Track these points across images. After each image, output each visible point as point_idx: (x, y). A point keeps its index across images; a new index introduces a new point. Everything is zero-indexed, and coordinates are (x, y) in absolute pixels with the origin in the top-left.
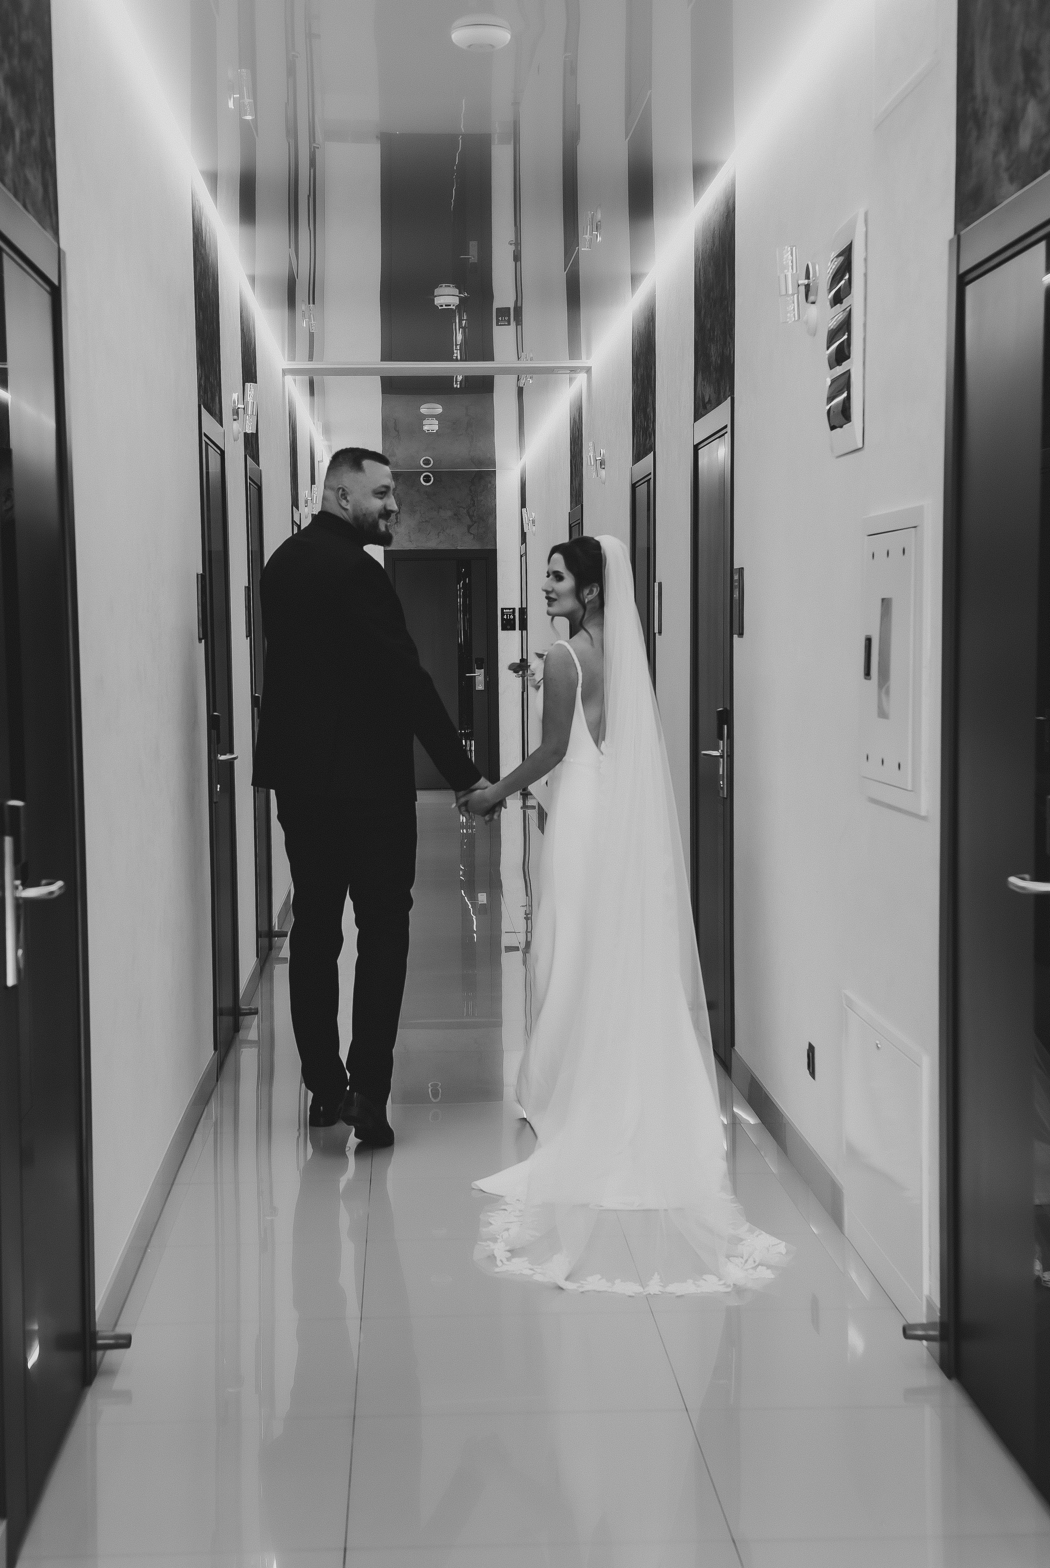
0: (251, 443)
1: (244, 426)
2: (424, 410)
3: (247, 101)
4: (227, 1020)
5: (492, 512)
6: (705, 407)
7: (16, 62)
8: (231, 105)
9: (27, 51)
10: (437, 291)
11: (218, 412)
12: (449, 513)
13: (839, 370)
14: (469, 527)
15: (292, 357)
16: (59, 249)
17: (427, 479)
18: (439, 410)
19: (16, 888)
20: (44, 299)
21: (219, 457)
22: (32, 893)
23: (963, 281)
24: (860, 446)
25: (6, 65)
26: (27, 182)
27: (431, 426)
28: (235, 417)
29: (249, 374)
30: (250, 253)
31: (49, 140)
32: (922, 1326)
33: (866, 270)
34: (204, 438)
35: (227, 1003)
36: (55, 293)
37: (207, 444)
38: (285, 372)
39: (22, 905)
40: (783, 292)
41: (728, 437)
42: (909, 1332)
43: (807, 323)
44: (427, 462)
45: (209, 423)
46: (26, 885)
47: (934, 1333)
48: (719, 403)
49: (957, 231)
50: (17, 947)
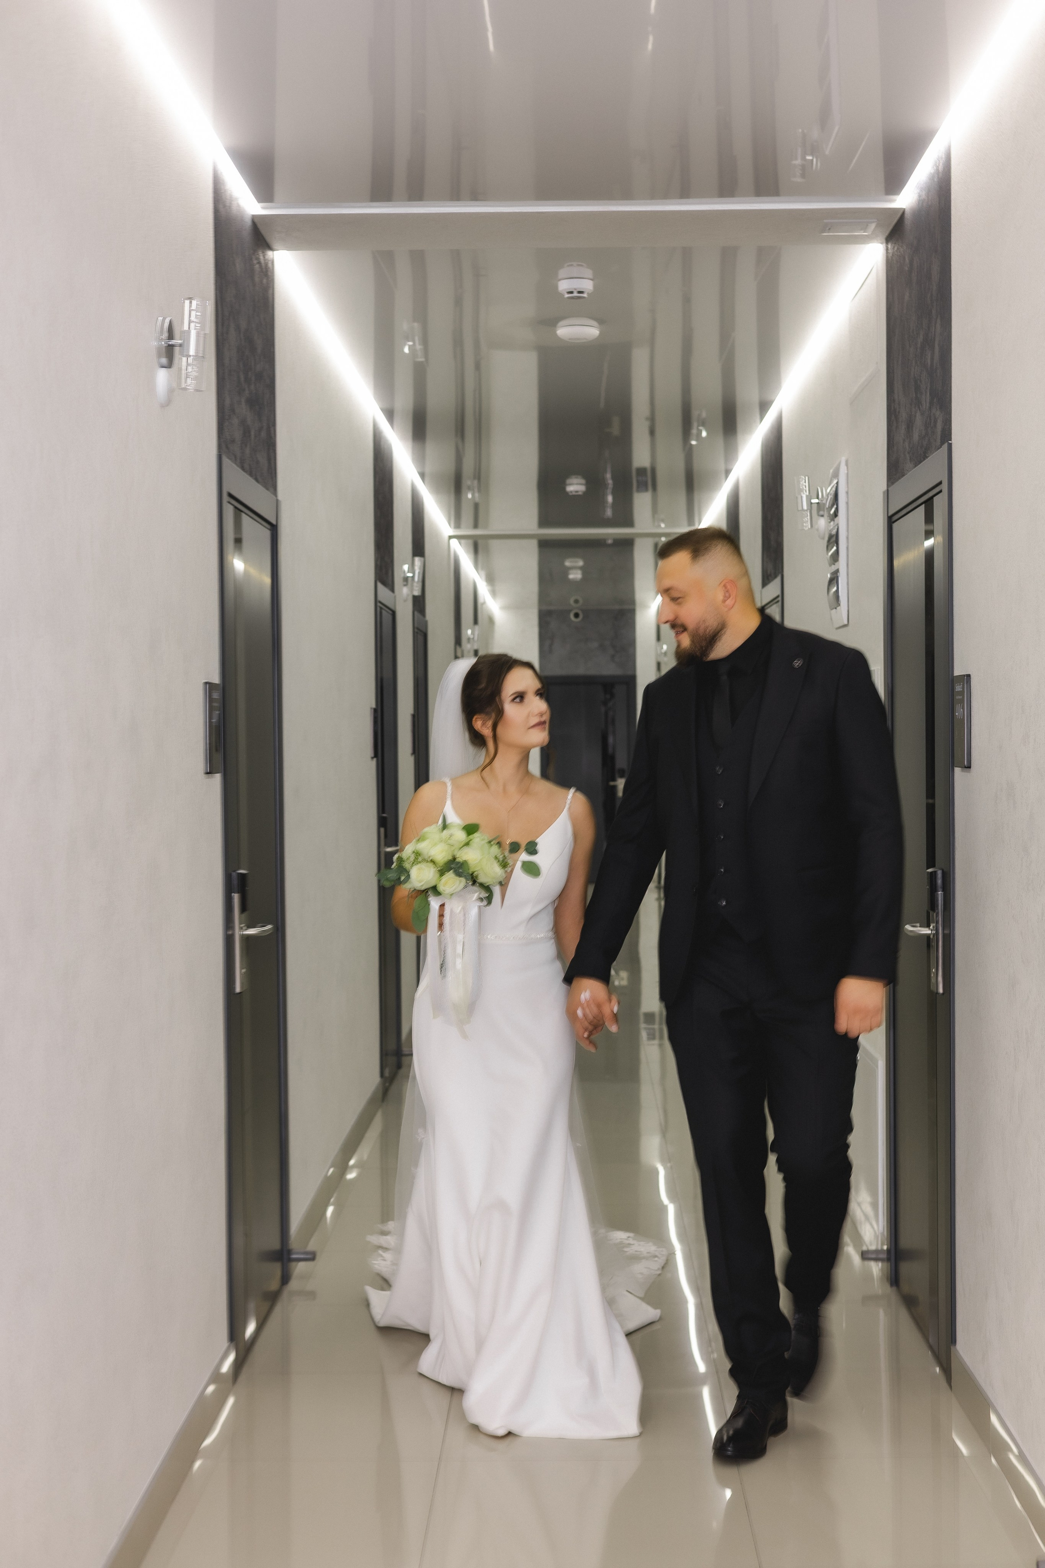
0: (419, 603)
1: (412, 590)
2: (568, 563)
3: (419, 347)
4: (392, 1060)
5: (632, 643)
6: (768, 578)
7: (252, 387)
8: (406, 350)
9: (259, 376)
10: (568, 481)
11: (390, 583)
12: (595, 645)
13: (834, 568)
14: (613, 657)
15: (458, 525)
16: (277, 501)
17: (577, 615)
18: (581, 563)
19: (241, 928)
20: (267, 533)
21: (390, 617)
22: (252, 931)
23: (891, 520)
24: (846, 622)
25: (247, 392)
26: (258, 462)
27: (575, 575)
28: (405, 583)
29: (418, 549)
30: (420, 458)
31: (272, 429)
32: (876, 1252)
33: (848, 500)
34: (379, 604)
35: (392, 1046)
36: (274, 529)
37: (381, 608)
38: (450, 537)
39: (247, 939)
40: (800, 508)
41: (780, 603)
42: (867, 1256)
43: (817, 530)
44: (576, 601)
45: (384, 592)
46: (249, 926)
47: (884, 1256)
48: (776, 577)
49: (888, 486)
50: (241, 968)
